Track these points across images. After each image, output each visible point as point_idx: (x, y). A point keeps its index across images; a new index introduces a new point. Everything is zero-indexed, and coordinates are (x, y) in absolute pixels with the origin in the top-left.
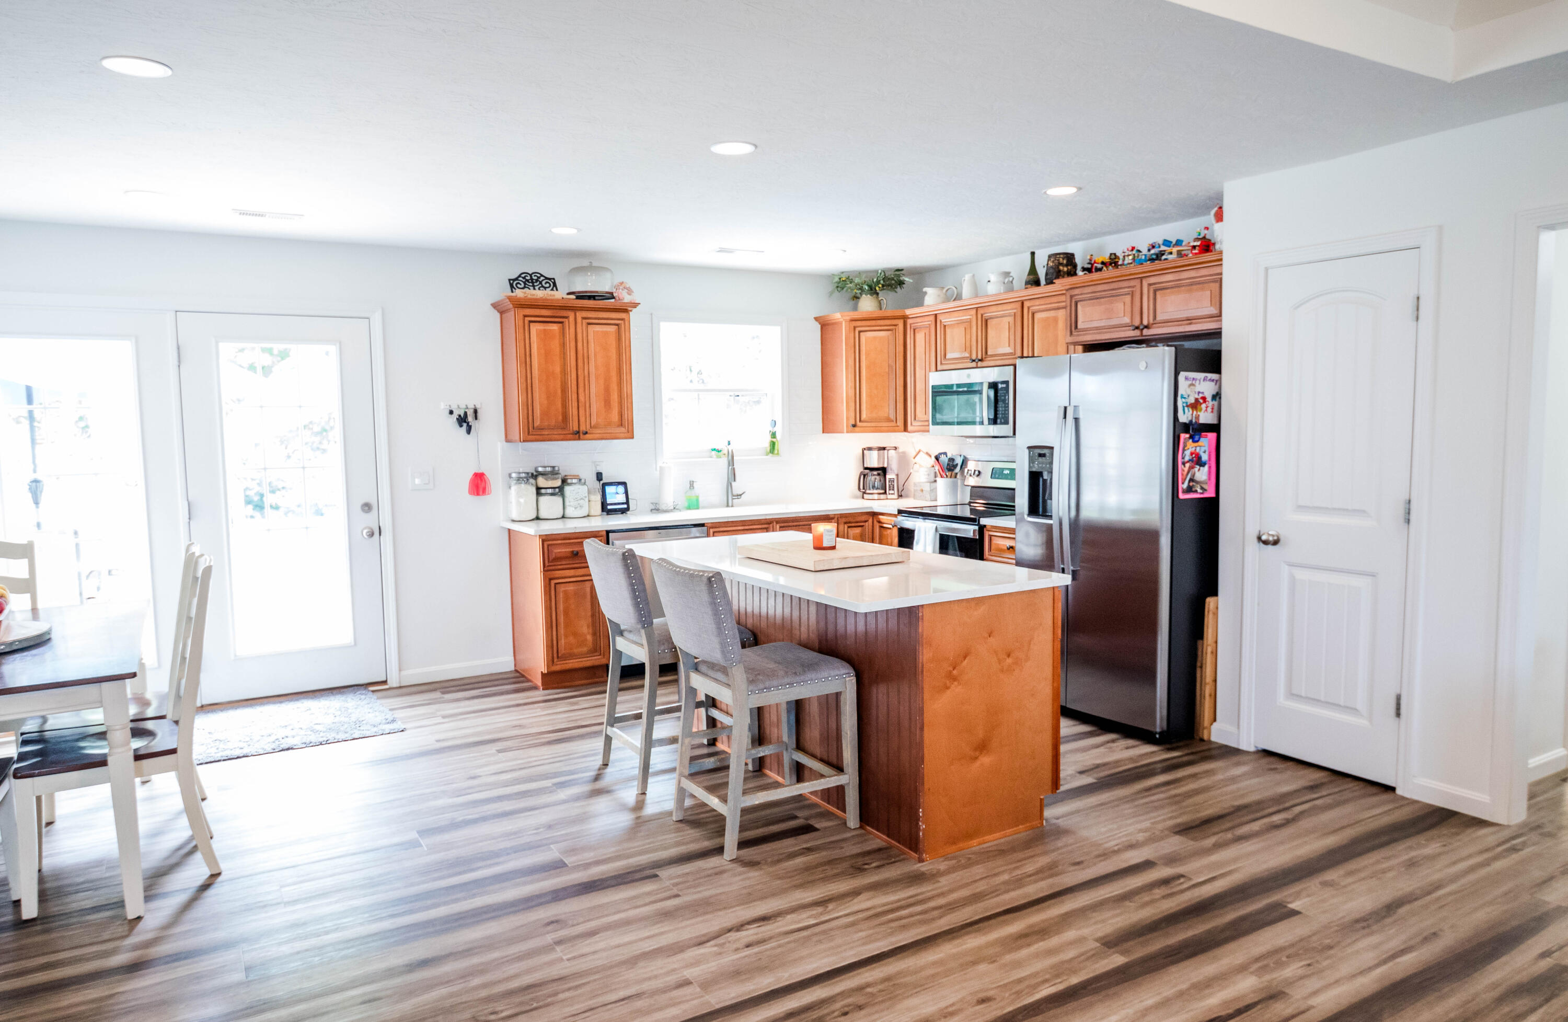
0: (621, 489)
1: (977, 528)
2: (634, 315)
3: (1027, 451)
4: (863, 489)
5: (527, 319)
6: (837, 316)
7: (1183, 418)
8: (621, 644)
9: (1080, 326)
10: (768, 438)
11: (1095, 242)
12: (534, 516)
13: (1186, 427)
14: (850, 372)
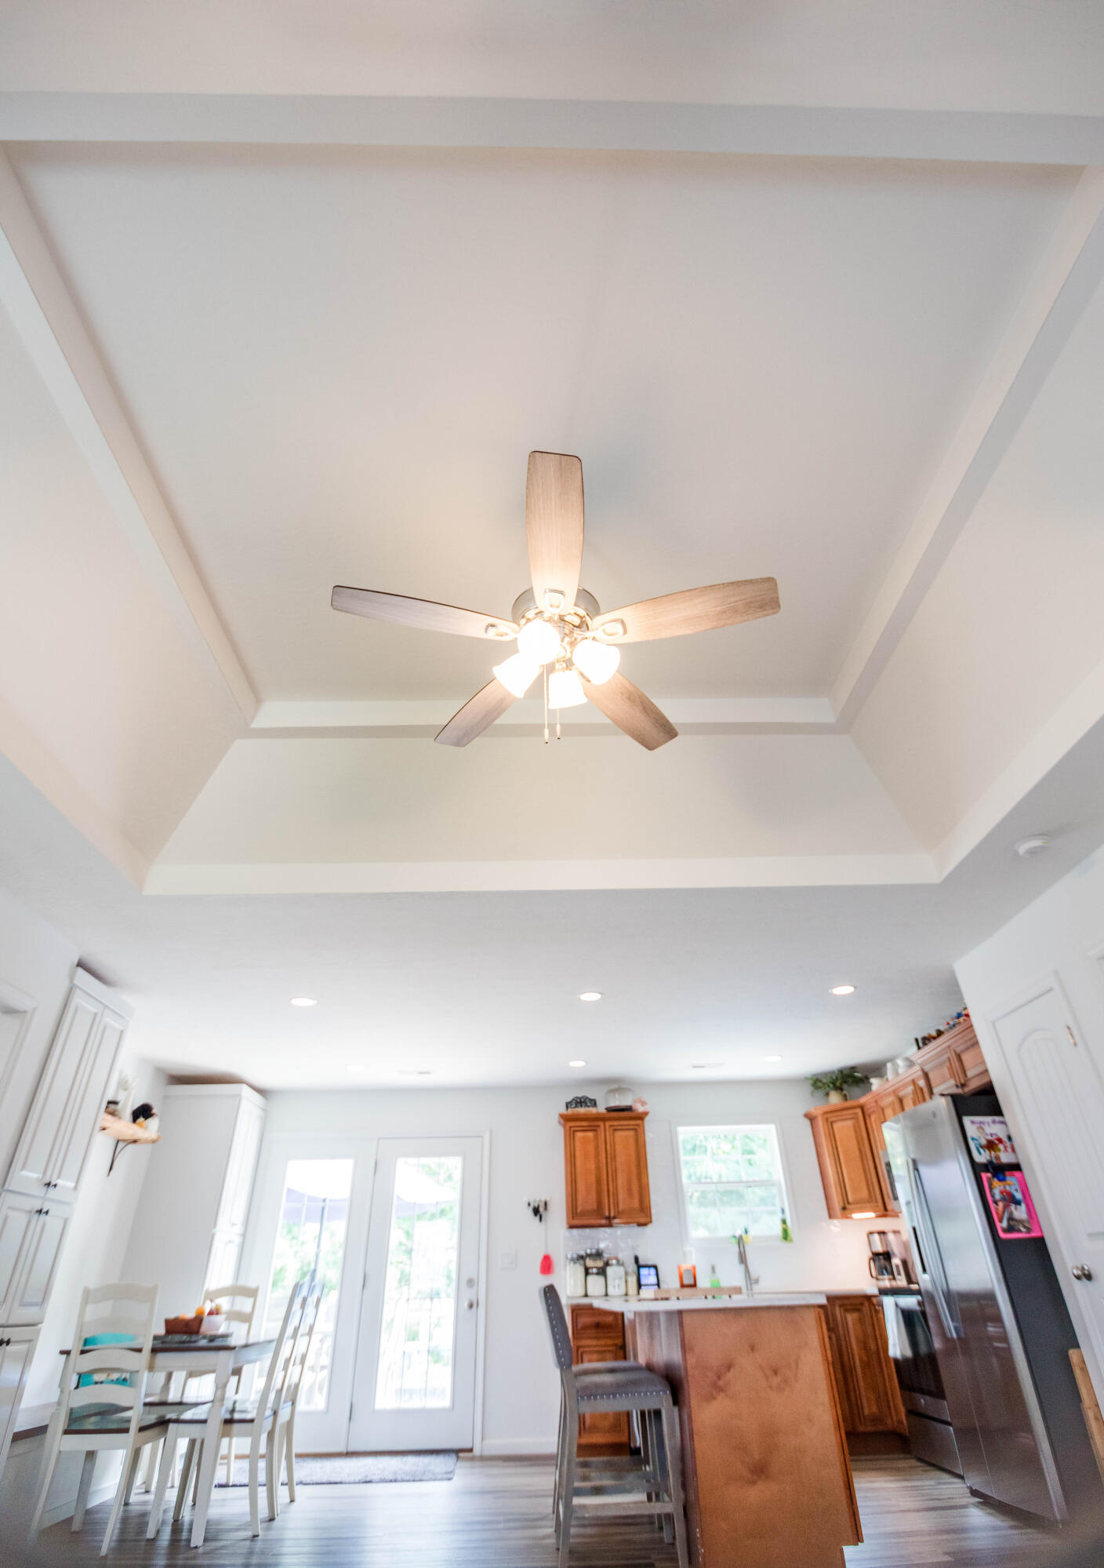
0: (653, 1271)
5: (573, 1129)
6: (817, 1111)
10: (779, 1227)
12: (584, 1292)
13: (986, 1167)
14: (832, 1158)
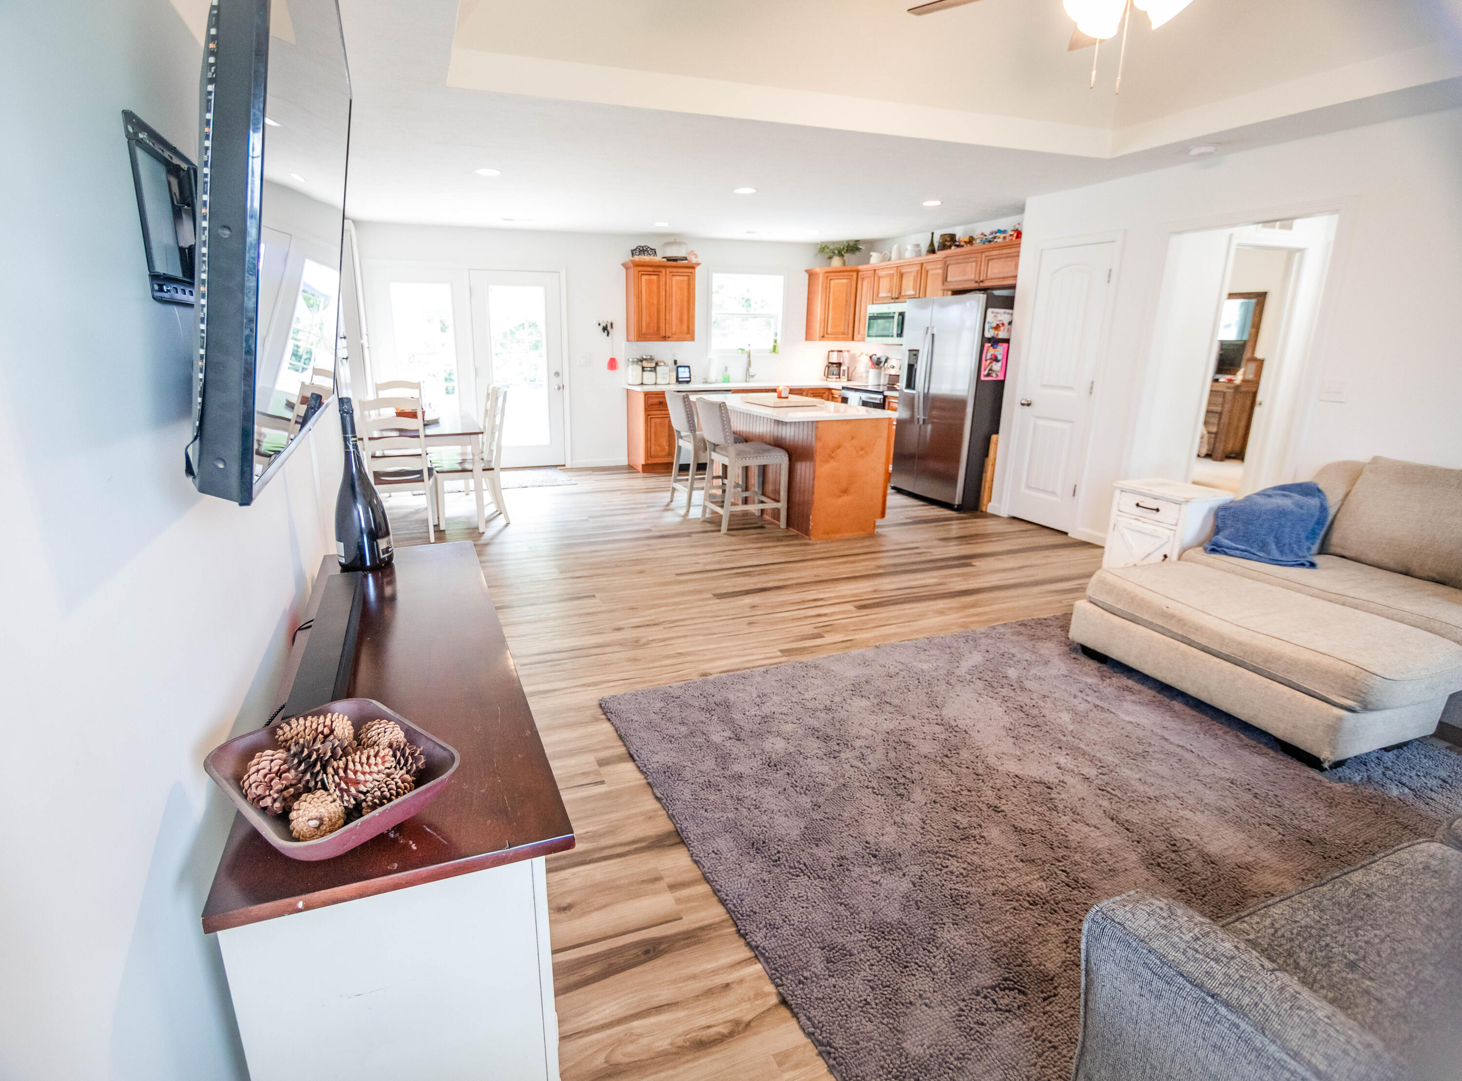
0: (687, 369)
1: (881, 397)
2: (698, 271)
3: (907, 353)
4: (827, 375)
5: (640, 273)
7: (988, 334)
8: (681, 442)
9: (949, 279)
10: (772, 344)
11: (971, 226)
13: (989, 340)
14: (823, 304)
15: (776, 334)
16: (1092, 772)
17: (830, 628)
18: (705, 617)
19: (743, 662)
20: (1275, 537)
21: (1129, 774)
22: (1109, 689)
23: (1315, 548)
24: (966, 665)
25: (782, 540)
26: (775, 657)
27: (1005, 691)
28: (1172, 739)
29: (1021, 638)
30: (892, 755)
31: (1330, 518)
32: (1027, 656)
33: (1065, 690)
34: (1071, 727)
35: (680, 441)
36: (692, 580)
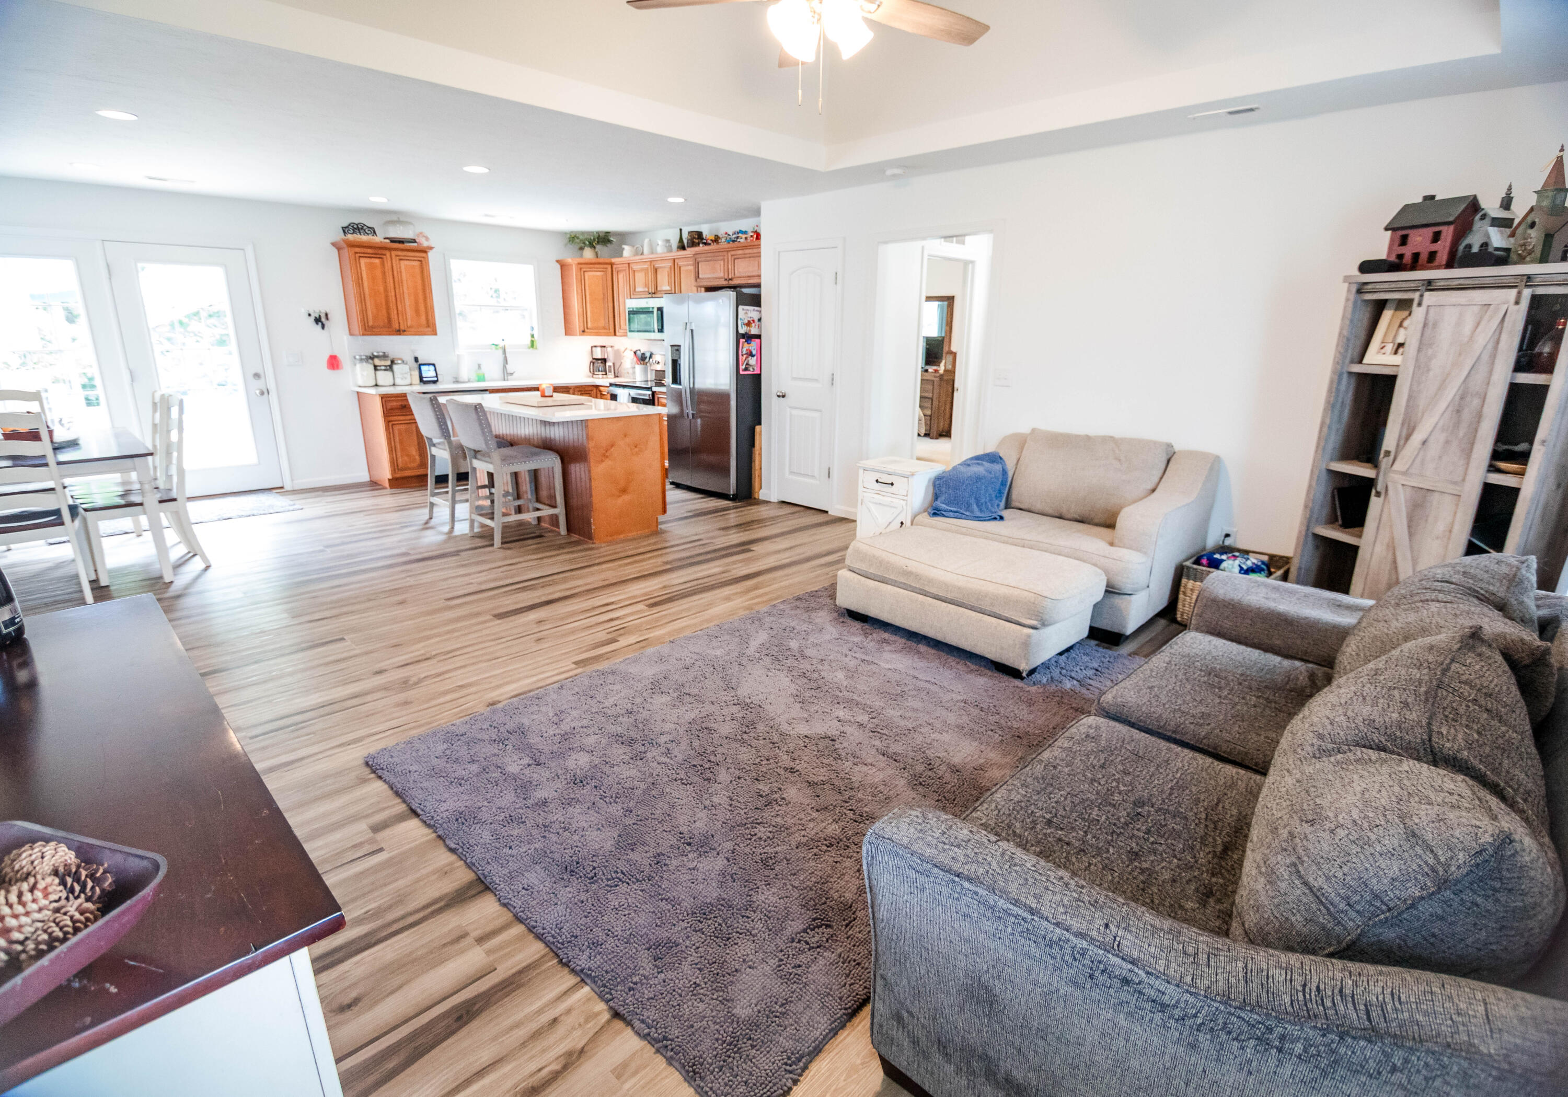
0: (432, 368)
1: (650, 393)
2: (431, 254)
3: (670, 348)
4: (593, 372)
5: (357, 255)
6: (569, 260)
7: (742, 330)
8: (434, 451)
9: (701, 276)
10: (530, 338)
11: (715, 225)
12: (374, 383)
13: (743, 336)
14: (580, 297)
15: (533, 328)
16: (864, 718)
17: (623, 631)
18: (484, 642)
19: (535, 682)
20: (975, 498)
21: (892, 713)
22: (871, 644)
23: (1002, 504)
24: (754, 644)
25: (563, 548)
26: (568, 671)
27: (789, 663)
28: (920, 676)
29: (798, 611)
30: (696, 743)
31: (1009, 480)
32: (805, 627)
33: (838, 652)
34: (845, 683)
35: (433, 449)
36: (465, 603)
